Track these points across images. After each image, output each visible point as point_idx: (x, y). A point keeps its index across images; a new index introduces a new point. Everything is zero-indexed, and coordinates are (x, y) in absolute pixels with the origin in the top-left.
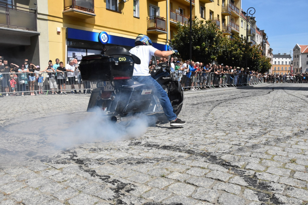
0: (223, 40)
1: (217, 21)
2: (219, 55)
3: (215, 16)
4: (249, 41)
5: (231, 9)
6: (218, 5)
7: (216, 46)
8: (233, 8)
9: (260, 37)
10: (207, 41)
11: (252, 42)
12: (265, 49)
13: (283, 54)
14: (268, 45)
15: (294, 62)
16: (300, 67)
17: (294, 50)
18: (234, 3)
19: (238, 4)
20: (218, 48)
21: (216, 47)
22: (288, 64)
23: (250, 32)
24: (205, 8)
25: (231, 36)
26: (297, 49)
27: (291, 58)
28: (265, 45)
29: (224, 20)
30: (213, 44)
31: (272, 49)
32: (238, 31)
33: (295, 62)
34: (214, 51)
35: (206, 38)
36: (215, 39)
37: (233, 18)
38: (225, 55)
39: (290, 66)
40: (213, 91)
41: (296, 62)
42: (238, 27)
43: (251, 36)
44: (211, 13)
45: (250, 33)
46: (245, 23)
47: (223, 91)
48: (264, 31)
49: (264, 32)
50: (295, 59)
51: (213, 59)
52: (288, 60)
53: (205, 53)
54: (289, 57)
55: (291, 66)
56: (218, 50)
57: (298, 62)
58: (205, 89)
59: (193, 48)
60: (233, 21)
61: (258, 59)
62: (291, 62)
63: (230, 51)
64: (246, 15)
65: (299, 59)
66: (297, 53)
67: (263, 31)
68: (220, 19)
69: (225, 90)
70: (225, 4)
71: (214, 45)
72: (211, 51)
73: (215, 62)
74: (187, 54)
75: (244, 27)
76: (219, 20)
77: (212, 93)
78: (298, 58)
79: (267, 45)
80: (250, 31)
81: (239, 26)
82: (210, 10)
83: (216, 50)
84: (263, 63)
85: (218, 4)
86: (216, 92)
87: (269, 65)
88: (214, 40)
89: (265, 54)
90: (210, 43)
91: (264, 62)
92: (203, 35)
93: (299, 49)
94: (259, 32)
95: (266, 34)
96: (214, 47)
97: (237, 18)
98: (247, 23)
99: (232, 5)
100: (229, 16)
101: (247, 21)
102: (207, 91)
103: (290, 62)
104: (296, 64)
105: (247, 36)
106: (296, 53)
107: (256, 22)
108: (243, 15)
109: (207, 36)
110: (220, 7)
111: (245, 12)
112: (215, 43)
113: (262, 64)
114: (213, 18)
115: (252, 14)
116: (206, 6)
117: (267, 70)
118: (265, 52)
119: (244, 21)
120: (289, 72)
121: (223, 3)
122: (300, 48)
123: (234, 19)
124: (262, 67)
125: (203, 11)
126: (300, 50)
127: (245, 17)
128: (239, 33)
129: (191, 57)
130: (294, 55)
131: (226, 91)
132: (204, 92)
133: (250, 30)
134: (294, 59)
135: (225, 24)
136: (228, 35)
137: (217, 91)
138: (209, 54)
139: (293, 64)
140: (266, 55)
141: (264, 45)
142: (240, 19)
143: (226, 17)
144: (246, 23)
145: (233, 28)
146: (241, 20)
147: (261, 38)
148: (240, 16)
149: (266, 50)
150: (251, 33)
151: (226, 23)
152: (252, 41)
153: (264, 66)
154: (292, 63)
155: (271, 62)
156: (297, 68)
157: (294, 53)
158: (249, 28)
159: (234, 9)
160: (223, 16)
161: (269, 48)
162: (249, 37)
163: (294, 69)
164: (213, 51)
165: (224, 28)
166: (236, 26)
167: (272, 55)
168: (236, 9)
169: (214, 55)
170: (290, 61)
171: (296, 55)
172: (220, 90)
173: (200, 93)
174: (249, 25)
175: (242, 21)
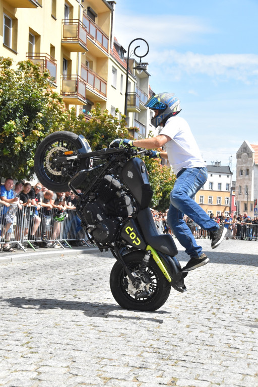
0: (62, 120)
1: (49, 64)
3: (45, 49)
4: (131, 124)
5: (89, 34)
6: (54, 17)
7: (43, 132)
8: (93, 33)
10: (20, 118)
11: (138, 127)
13: (214, 164)
15: (237, 185)
16: (252, 199)
17: (239, 156)
18: (96, 19)
19: (106, 22)
21: (43, 135)
22: (224, 188)
23: (132, 100)
24: (15, 20)
25: (84, 107)
26: (245, 154)
27: (231, 173)
29: (67, 63)
30: (35, 128)
32: (102, 97)
33: (240, 187)
35: (16, 110)
36: (40, 114)
37: (91, 58)
39: (228, 195)
40: (30, 259)
41: (244, 187)
42: (103, 85)
43: (136, 112)
44: (34, 37)
45: (134, 105)
46: (122, 76)
47: (57, 259)
50: (241, 177)
52: (225, 180)
54: (227, 171)
55: (231, 195)
57: (247, 186)
58: (8, 250)
60: (91, 67)
61: (153, 174)
62: (231, 186)
64: (126, 55)
65: (250, 180)
66: (245, 163)
68: (56, 58)
69: (64, 255)
70: (71, 19)
71: (39, 131)
72: (29, 147)
75: (118, 86)
76: (53, 60)
78: (247, 177)
80: (135, 99)
81: (106, 84)
82: (31, 30)
84: (164, 186)
85: (52, 16)
86: (37, 262)
88: (39, 117)
90: (28, 125)
91: (167, 184)
92: (9, 100)
93: (250, 154)
96: (39, 135)
97: (101, 60)
98: (127, 77)
99: (91, 25)
100: (80, 53)
101: (127, 71)
102: (13, 257)
103: (228, 185)
104: (243, 191)
105: (126, 112)
106: (242, 163)
107: (149, 75)
108: (117, 55)
109: (21, 104)
110: (59, 24)
111: (122, 48)
112: (41, 127)
113: (160, 188)
114: (38, 53)
115: (141, 57)
116: (17, 15)
119: (119, 72)
120: (228, 210)
121: (66, 14)
122: (253, 150)
123: (95, 61)
124: (161, 194)
125: (11, 29)
126: (252, 157)
127: (122, 60)
128: (105, 102)
130: (238, 168)
131: (66, 258)
132: (4, 261)
133: (135, 96)
134: (239, 178)
135: (70, 75)
136: (76, 103)
137: (42, 257)
139: (237, 190)
142: (110, 64)
143: (73, 56)
144: (125, 76)
145: (90, 87)
146: (113, 67)
148: (110, 57)
150: (137, 104)
151: (74, 71)
152: (138, 124)
153: (165, 193)
154: (233, 189)
156: (245, 200)
157: (238, 162)
158: (132, 89)
159: (94, 35)
160: (66, 50)
162: (131, 115)
163: (238, 203)
165: (67, 85)
166: (97, 82)
168: (99, 34)
170: (229, 182)
171: (244, 169)
172: (49, 256)
174: (132, 84)
175: (114, 71)
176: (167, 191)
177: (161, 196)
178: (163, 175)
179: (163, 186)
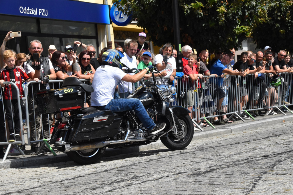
2: (259, 24)
20: (254, 4)
34: (244, 13)
38: (277, 21)
47: (279, 126)
51: (242, 36)
53: (218, 21)
56: (254, 7)
59: (182, 10)
63: (290, 7)
69: (285, 121)
72: (234, 15)
73: (249, 42)
74: (166, 28)
77: (247, 134)
83: (249, 10)
86: (258, 131)
102: (232, 127)
129: (178, 37)
131: (288, 123)
132: (224, 133)
137: (263, 125)
138: (230, 23)
164: (240, 13)
169: (243, 23)
172: (269, 124)
173: (212, 135)
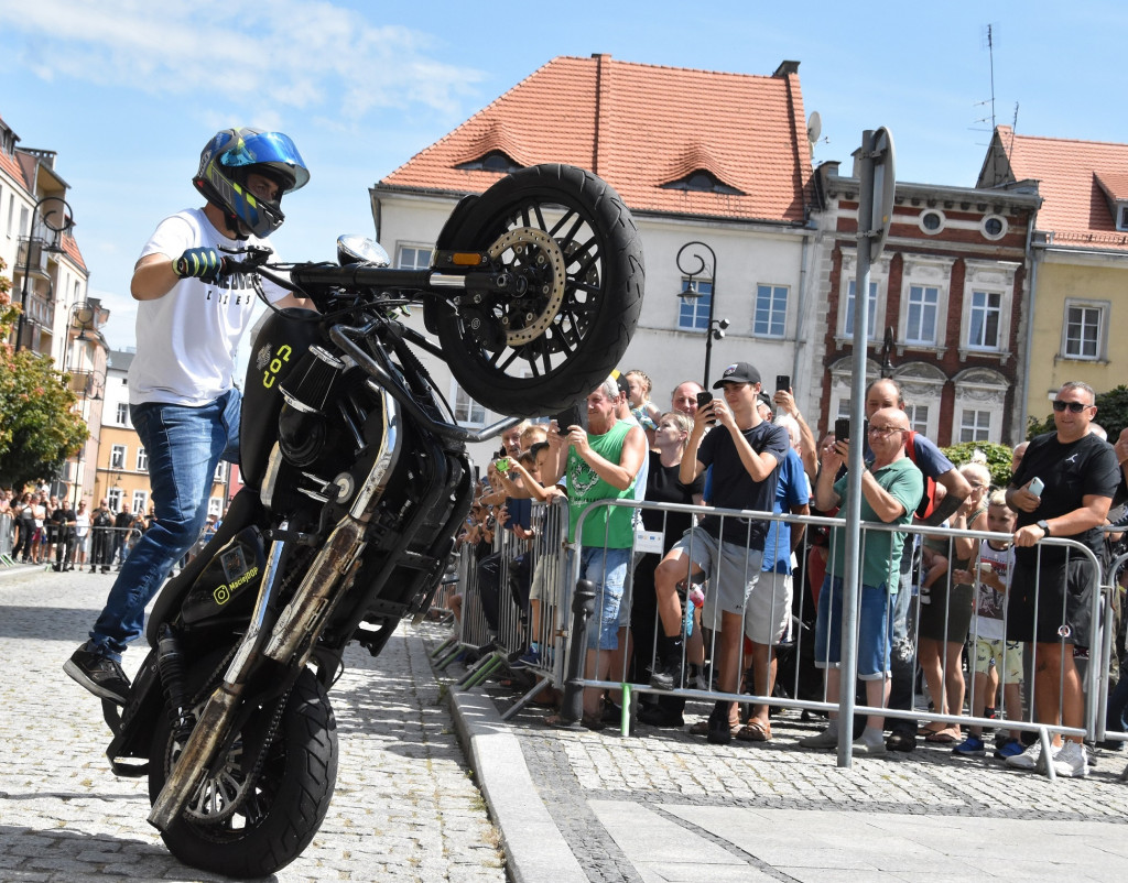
9: (18, 202)
12: (50, 296)
14: (76, 275)
28: (53, 266)
31: (104, 304)
48: (50, 162)
49: (56, 168)
67: (44, 158)
79: (66, 273)
87: (62, 426)
89: (47, 338)
91: (27, 406)
94: (12, 160)
95: (64, 186)
117: (48, 472)
118: (51, 325)
140: (56, 350)
141: (44, 264)
147: (24, 211)
149: (59, 308)
153: (22, 433)
155: (84, 407)
161: (81, 299)
167: (99, 349)
176: (30, 429)
177: (7, 442)
178: (16, 376)
179: (15, 411)
